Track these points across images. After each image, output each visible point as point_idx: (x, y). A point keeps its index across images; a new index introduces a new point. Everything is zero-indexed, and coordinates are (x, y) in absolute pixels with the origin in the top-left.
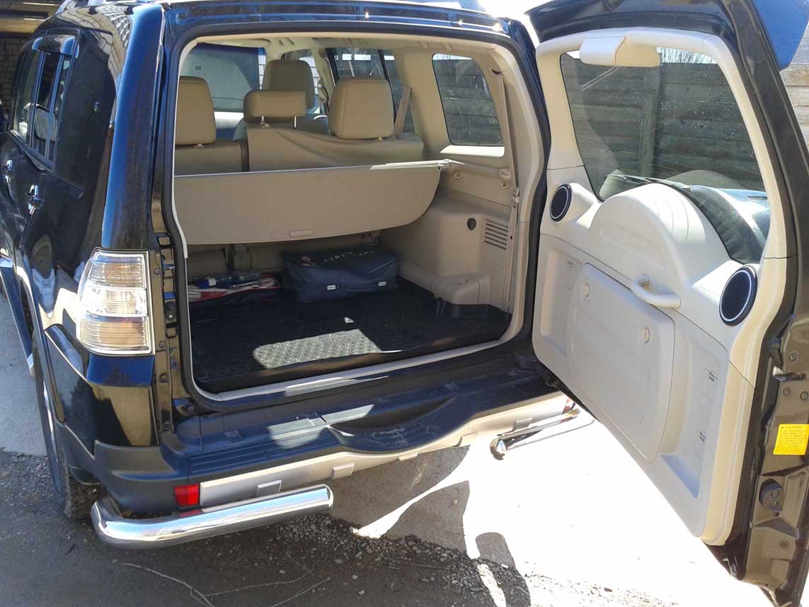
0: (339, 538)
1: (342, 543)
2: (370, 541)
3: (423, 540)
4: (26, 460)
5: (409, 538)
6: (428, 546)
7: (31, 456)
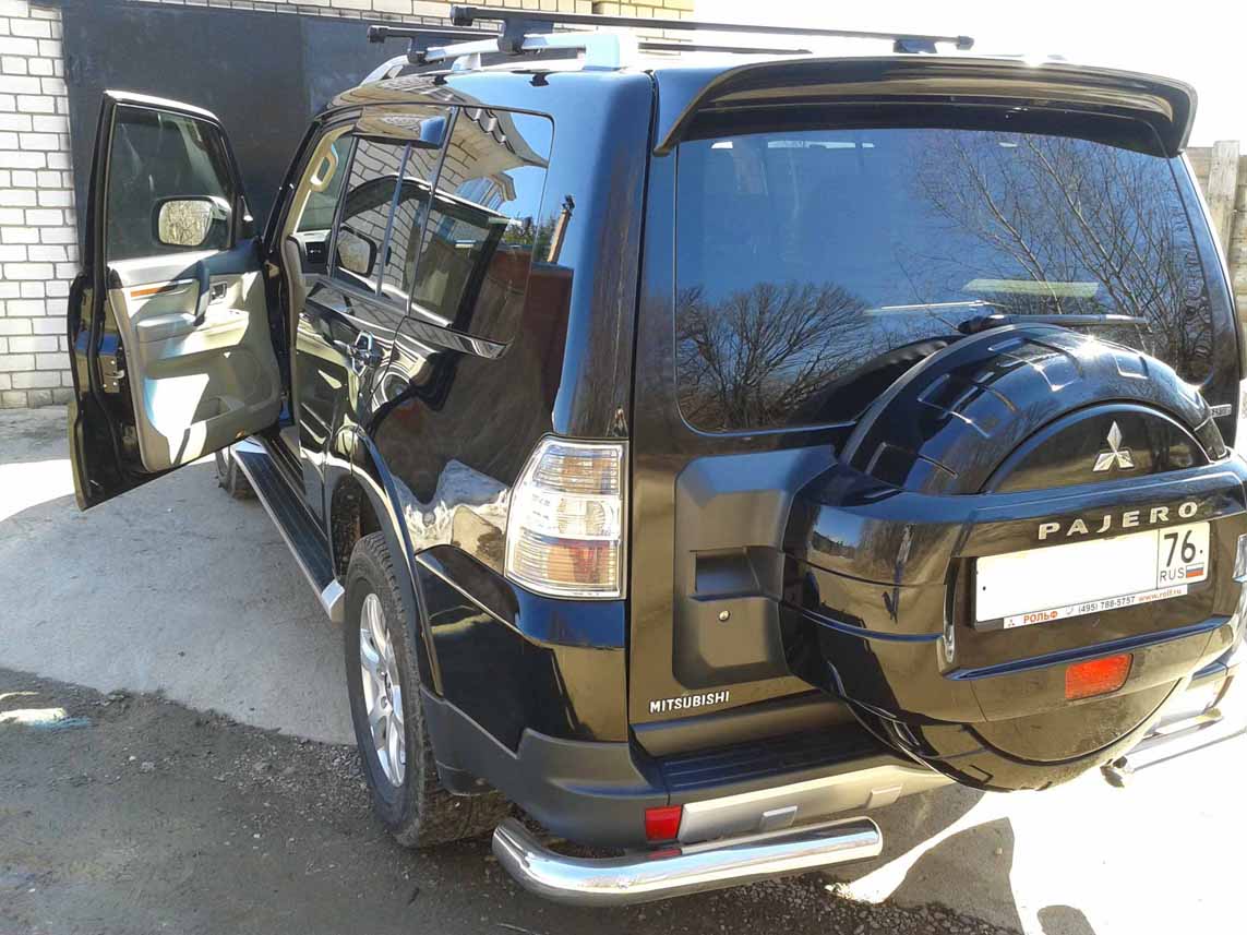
0: (821, 901)
1: (828, 909)
2: (873, 909)
3: (959, 912)
4: (315, 750)
5: (933, 907)
6: (968, 921)
7: (321, 743)
